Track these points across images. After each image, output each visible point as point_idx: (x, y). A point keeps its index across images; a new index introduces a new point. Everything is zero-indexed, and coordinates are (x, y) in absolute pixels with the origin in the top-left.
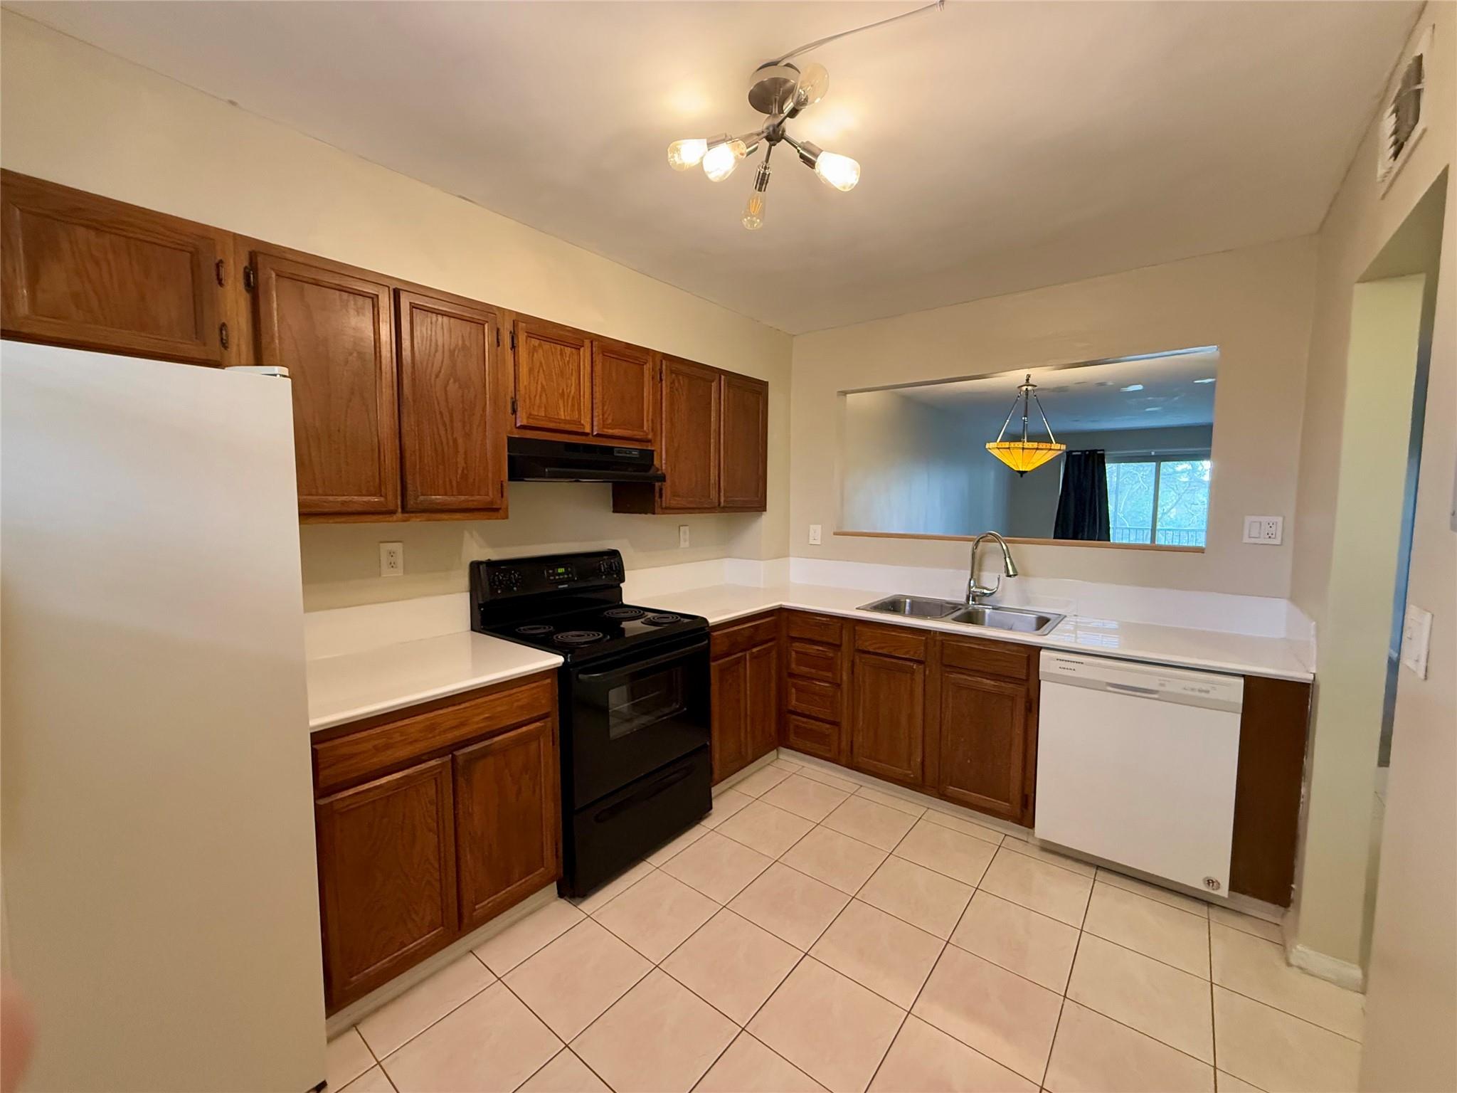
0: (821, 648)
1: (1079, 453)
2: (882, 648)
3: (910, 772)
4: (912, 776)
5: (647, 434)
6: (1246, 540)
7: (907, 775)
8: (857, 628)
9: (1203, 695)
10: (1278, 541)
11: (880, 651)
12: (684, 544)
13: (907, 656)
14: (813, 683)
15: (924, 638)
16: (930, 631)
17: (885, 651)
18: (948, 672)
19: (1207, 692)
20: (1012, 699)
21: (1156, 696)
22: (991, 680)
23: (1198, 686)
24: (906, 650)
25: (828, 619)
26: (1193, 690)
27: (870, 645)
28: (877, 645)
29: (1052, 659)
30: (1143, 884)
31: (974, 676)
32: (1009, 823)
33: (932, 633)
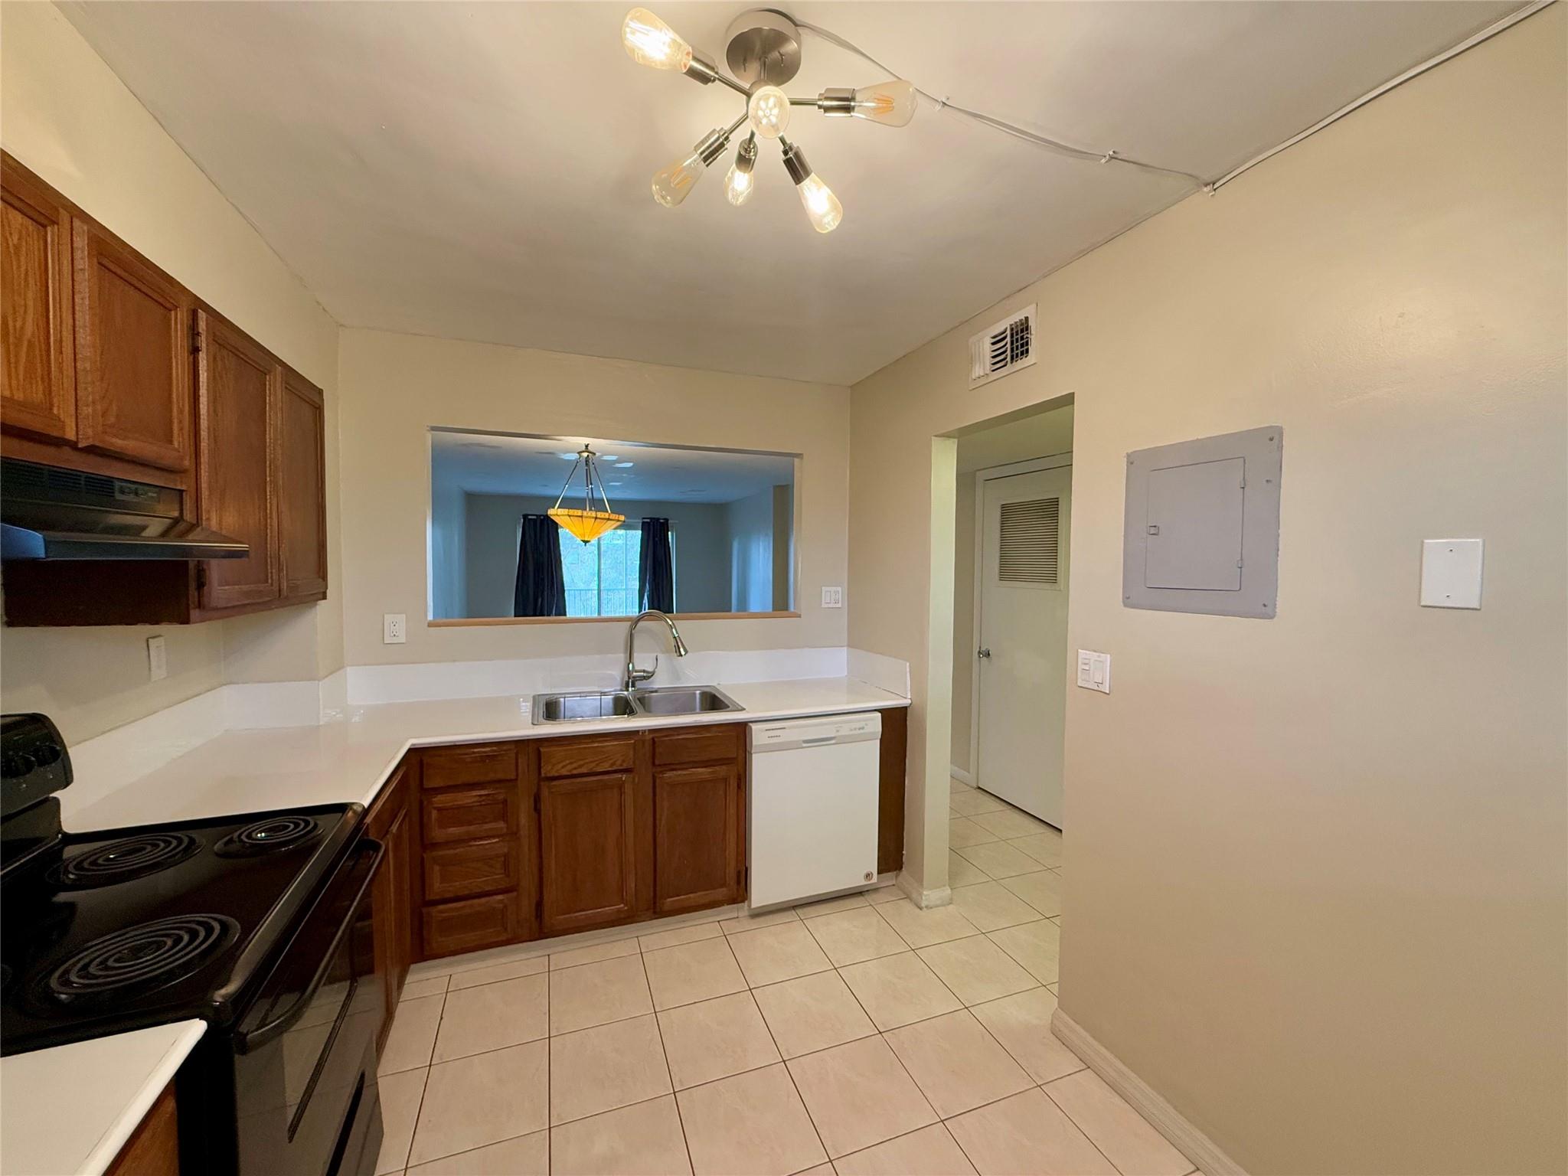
0: (483, 792)
1: (535, 517)
2: (580, 766)
3: (622, 905)
4: (626, 908)
5: (182, 458)
6: (824, 605)
7: (619, 911)
8: (542, 750)
9: (862, 731)
10: (839, 605)
11: (575, 772)
12: (159, 672)
13: (615, 768)
14: (471, 846)
15: (633, 741)
16: (638, 731)
17: (584, 770)
18: (661, 772)
19: (863, 728)
20: (725, 780)
21: (833, 742)
22: (702, 767)
23: (858, 725)
24: (611, 761)
25: (495, 748)
26: (855, 729)
27: (563, 767)
28: (575, 765)
29: (761, 730)
30: (828, 902)
31: (687, 769)
32: (726, 907)
33: (640, 733)
